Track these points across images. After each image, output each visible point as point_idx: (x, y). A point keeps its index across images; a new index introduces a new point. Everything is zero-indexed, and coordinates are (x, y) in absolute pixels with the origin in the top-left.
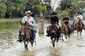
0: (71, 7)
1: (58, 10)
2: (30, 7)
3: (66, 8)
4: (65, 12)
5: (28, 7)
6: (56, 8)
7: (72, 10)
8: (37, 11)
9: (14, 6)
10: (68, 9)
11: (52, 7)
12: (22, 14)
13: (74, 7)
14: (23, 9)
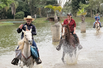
0: (86, 2)
1: (68, 6)
2: (24, 2)
3: (80, 3)
4: (82, 11)
5: (22, 3)
6: (64, 3)
7: (89, 6)
8: (36, 9)
9: (3, 2)
10: (83, 4)
11: (58, 2)
12: (13, 14)
13: (92, 2)
14: (14, 5)
